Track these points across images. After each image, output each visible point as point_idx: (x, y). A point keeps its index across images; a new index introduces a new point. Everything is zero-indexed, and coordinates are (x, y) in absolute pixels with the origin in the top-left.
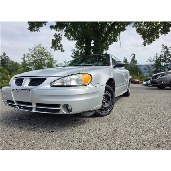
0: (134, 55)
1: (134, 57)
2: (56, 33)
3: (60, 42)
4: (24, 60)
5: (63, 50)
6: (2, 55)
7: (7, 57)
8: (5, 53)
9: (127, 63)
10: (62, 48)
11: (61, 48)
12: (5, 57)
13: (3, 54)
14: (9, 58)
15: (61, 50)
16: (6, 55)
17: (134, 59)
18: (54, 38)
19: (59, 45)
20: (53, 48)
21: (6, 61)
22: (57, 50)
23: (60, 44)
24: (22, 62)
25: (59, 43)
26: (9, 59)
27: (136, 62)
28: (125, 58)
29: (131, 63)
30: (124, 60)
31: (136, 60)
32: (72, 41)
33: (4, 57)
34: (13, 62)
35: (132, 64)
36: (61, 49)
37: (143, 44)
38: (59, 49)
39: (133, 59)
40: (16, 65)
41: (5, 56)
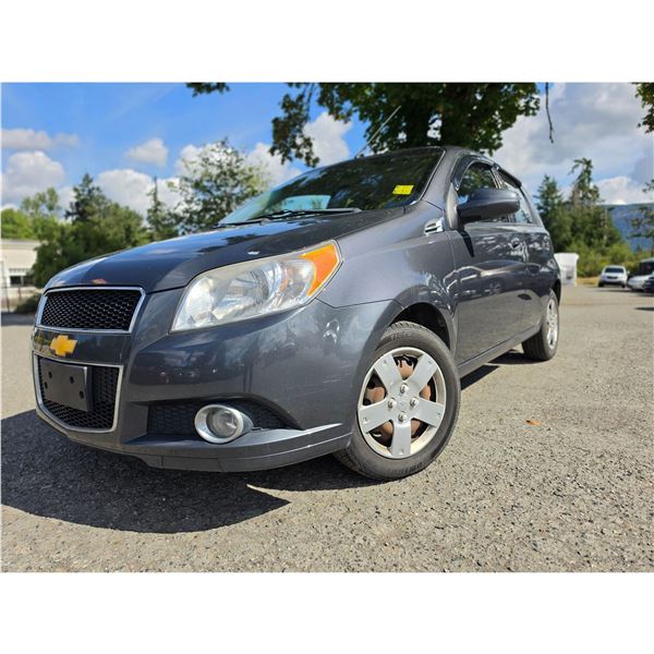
0: (588, 163)
1: (588, 172)
2: (287, 96)
3: (301, 126)
4: (155, 199)
5: (313, 157)
6: (81, 182)
7: (98, 189)
8: (91, 176)
9: (556, 201)
10: (311, 152)
11: (304, 151)
12: (90, 191)
13: (84, 180)
14: (104, 193)
15: (308, 158)
16: (94, 184)
17: (586, 181)
18: (281, 114)
19: (299, 141)
20: (277, 152)
21: (94, 205)
22: (290, 159)
23: (302, 136)
24: (150, 207)
25: (300, 131)
26: (103, 198)
27: (595, 192)
28: (547, 178)
29: (572, 198)
30: (545, 188)
31: (595, 187)
32: (346, 122)
33: (87, 189)
34: (117, 206)
35: (577, 201)
36: (305, 155)
37: (645, 123)
38: (299, 155)
39: (583, 181)
40: (126, 218)
41: (91, 186)
